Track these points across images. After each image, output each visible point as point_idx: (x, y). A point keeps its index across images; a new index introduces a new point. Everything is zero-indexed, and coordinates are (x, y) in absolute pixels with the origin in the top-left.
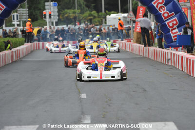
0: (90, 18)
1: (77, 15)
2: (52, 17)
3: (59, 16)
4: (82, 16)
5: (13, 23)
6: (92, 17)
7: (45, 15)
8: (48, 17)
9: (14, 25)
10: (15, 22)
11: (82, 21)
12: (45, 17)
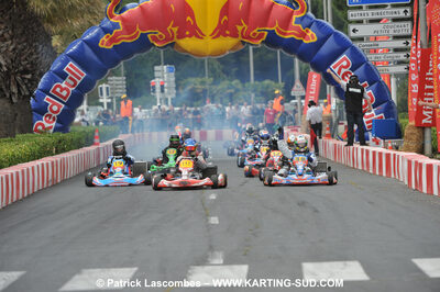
0: (229, 91)
1: (207, 87)
2: (166, 90)
3: (177, 88)
4: (216, 89)
5: (101, 100)
6: (233, 91)
7: (154, 87)
8: (158, 90)
9: (102, 104)
10: (104, 100)
11: (216, 98)
12: (154, 91)
